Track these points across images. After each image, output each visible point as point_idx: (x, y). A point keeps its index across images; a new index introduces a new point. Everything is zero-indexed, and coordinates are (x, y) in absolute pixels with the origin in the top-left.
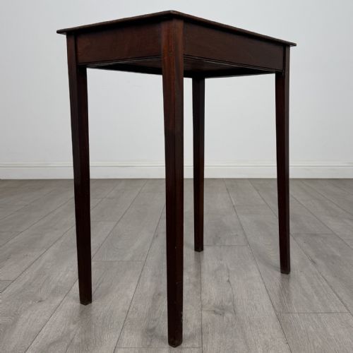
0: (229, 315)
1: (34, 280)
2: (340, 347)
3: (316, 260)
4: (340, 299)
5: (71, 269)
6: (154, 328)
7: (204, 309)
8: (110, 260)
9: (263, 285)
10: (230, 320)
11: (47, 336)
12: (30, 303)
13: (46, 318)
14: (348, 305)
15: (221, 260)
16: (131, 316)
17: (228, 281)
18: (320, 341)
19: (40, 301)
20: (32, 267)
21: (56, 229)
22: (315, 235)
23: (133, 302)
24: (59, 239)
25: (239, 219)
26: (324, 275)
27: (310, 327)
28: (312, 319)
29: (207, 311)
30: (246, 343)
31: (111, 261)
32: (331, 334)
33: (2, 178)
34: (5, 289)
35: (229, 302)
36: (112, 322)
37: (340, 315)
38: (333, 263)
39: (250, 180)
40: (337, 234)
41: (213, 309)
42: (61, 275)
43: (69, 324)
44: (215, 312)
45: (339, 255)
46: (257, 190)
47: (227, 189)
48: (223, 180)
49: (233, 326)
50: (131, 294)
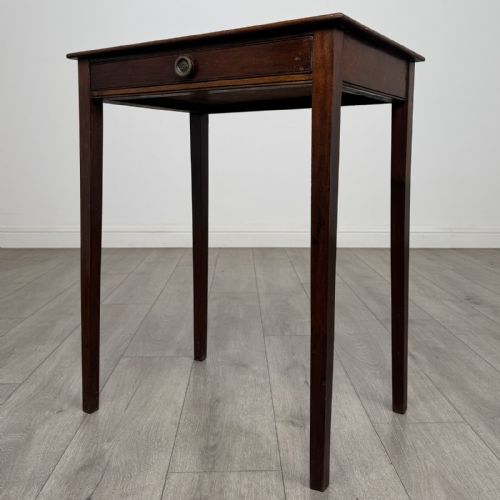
1: (48, 382)
4: (452, 405)
6: (215, 446)
7: (277, 419)
8: (148, 355)
9: (352, 388)
11: (73, 458)
12: (47, 414)
13: (70, 434)
14: (462, 412)
15: (293, 354)
16: (182, 430)
17: (306, 382)
18: (434, 460)
19: (60, 411)
26: (428, 373)
27: (419, 442)
28: (419, 431)
29: (282, 422)
31: (149, 357)
32: (446, 451)
33: (3, 247)
34: (11, 395)
36: (158, 438)
37: (454, 425)
38: (437, 357)
40: (437, 320)
41: (290, 419)
43: (102, 442)
44: (293, 423)
45: (443, 347)
47: (291, 262)
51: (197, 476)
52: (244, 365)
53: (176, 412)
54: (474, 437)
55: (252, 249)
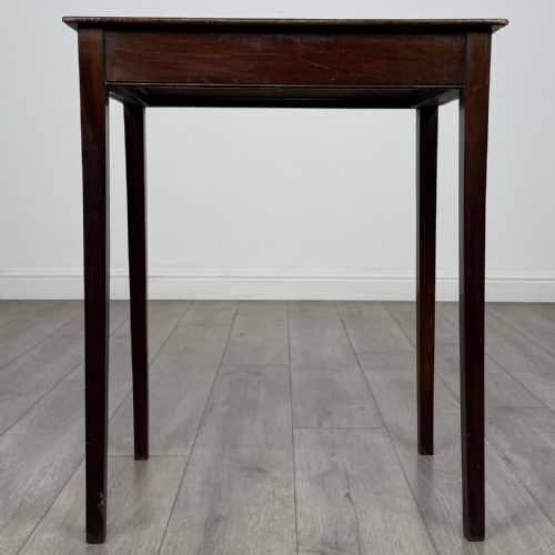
3: (514, 457)
7: (301, 548)
15: (333, 455)
17: (348, 495)
21: (20, 395)
22: (511, 409)
23: (168, 534)
24: (27, 413)
25: (365, 377)
26: (528, 485)
35: (349, 536)
39: (383, 303)
40: (551, 407)
41: (320, 547)
42: (29, 482)
44: (323, 554)
46: (399, 324)
47: (342, 321)
48: (333, 303)
52: (260, 470)
55: (288, 302)
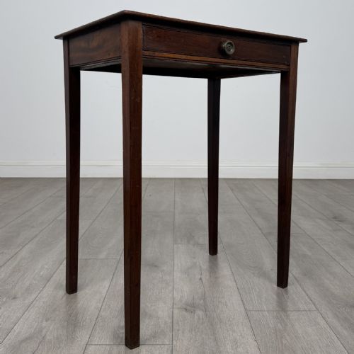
0: (200, 313)
1: (9, 277)
2: (307, 344)
4: (309, 298)
5: (46, 267)
7: (175, 306)
9: (235, 283)
10: (201, 317)
11: (19, 333)
12: (4, 300)
13: (19, 315)
14: (316, 303)
15: (194, 258)
16: (103, 313)
17: (201, 279)
18: (288, 339)
19: (14, 298)
20: (8, 263)
21: (33, 227)
24: (36, 236)
27: (279, 325)
28: (281, 316)
29: (178, 308)
30: (215, 340)
31: (86, 259)
32: (299, 332)
35: (200, 300)
36: (84, 319)
37: (309, 313)
38: (303, 262)
40: (308, 233)
41: (184, 306)
42: (35, 273)
43: (42, 321)
44: (186, 309)
45: (309, 254)
46: (232, 190)
49: (203, 323)
50: (104, 292)
51: (108, 348)
52: (156, 266)
53: (100, 300)
54: (322, 322)
55: (175, 179)
